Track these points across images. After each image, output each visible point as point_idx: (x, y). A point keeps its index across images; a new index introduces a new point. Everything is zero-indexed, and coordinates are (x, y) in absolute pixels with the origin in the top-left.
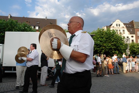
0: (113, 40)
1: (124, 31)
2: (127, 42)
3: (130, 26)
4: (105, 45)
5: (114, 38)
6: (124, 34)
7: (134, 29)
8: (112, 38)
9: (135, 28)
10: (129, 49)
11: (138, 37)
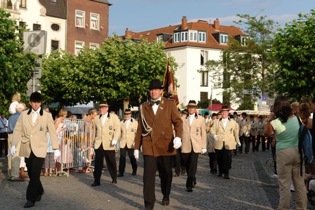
2: (32, 45)
6: (22, 11)
10: (39, 76)
11: (75, 33)
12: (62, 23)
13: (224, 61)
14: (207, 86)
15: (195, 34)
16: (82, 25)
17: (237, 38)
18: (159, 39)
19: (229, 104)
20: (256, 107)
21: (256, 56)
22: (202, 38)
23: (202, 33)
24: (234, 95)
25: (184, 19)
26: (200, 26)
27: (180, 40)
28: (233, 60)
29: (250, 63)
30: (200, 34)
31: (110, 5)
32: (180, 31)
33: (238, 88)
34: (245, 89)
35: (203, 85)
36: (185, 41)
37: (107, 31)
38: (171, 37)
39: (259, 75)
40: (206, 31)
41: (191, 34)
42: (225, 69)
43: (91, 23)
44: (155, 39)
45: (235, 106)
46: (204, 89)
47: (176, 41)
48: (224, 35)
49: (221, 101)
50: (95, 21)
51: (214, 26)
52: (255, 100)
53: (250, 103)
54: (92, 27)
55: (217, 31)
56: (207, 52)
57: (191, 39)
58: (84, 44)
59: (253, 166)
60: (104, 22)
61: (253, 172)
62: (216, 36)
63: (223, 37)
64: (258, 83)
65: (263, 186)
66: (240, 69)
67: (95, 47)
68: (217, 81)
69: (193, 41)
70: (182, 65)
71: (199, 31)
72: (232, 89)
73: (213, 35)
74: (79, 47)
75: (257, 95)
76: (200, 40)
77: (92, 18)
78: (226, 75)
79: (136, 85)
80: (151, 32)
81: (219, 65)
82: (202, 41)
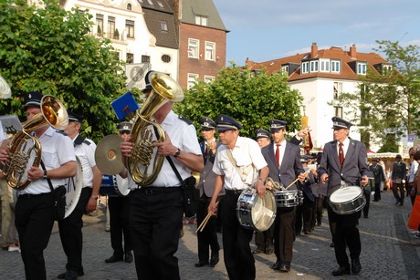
0: (68, 62)
1: (130, 24)
2: (135, 80)
3: (161, 5)
4: (23, 88)
5: (73, 57)
6: (129, 41)
7: (177, 22)
8: (66, 53)
9: (180, 18)
11: (188, 65)
12: (173, 53)
13: (362, 94)
15: (327, 63)
16: (195, 54)
18: (284, 70)
19: (368, 145)
20: (401, 149)
21: (400, 88)
22: (336, 67)
23: (335, 62)
24: (373, 134)
25: (314, 46)
26: (333, 53)
27: (308, 70)
30: (333, 63)
31: (227, 32)
32: (309, 60)
34: (388, 127)
36: (314, 71)
37: (224, 61)
38: (297, 68)
39: (404, 111)
40: (340, 60)
41: (323, 63)
42: (361, 104)
43: (206, 53)
44: (280, 69)
45: (375, 148)
47: (304, 72)
48: (362, 64)
50: (211, 51)
51: (349, 53)
52: (398, 140)
53: (393, 144)
54: (208, 57)
55: (354, 59)
56: (341, 84)
57: (323, 69)
58: (197, 76)
59: (392, 220)
60: (221, 52)
61: (391, 226)
62: (353, 65)
63: (362, 69)
64: (403, 120)
65: (400, 244)
67: (209, 80)
69: (325, 71)
70: (312, 100)
71: (331, 59)
72: (370, 126)
73: (348, 63)
74: (192, 81)
75: (401, 133)
76: (333, 70)
77: (207, 47)
78: (364, 110)
79: (254, 123)
80: (275, 61)
82: (335, 71)
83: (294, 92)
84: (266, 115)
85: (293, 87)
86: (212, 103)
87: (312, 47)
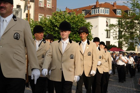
12: (32, 4)
13: (119, 24)
14: (110, 38)
15: (103, 10)
16: (42, 5)
17: (126, 12)
18: (83, 13)
19: (122, 48)
20: (136, 49)
21: (136, 21)
22: (107, 11)
23: (107, 9)
24: (124, 43)
26: (106, 5)
27: (94, 13)
28: (123, 24)
29: (133, 25)
30: (106, 10)
32: (95, 8)
33: (126, 39)
34: (131, 39)
35: (107, 37)
36: (97, 13)
37: (56, 8)
38: (89, 12)
39: (138, 32)
40: (109, 8)
41: (101, 10)
42: (119, 29)
43: (47, 4)
44: (82, 13)
45: (125, 49)
46: (108, 40)
47: (93, 14)
48: (119, 11)
49: (117, 46)
50: (49, 3)
51: (113, 5)
52: (136, 46)
53: (133, 47)
54: (48, 7)
55: (115, 8)
56: (109, 19)
57: (101, 13)
58: (43, 15)
59: (133, 81)
60: (54, 4)
61: (132, 84)
62: (115, 11)
63: (118, 11)
64: (138, 36)
65: (136, 91)
66: (127, 28)
67: (49, 17)
68: (115, 35)
69: (102, 13)
70: (96, 27)
71: (105, 8)
72: (123, 39)
73: (113, 10)
74: (40, 17)
75: (137, 43)
76: (106, 13)
77: (47, 2)
78: (120, 32)
80: (79, 9)
81: (116, 26)
82: (107, 14)
83: (88, 23)
84: (75, 33)
85: (88, 21)
86: (50, 28)
87: (96, 2)
